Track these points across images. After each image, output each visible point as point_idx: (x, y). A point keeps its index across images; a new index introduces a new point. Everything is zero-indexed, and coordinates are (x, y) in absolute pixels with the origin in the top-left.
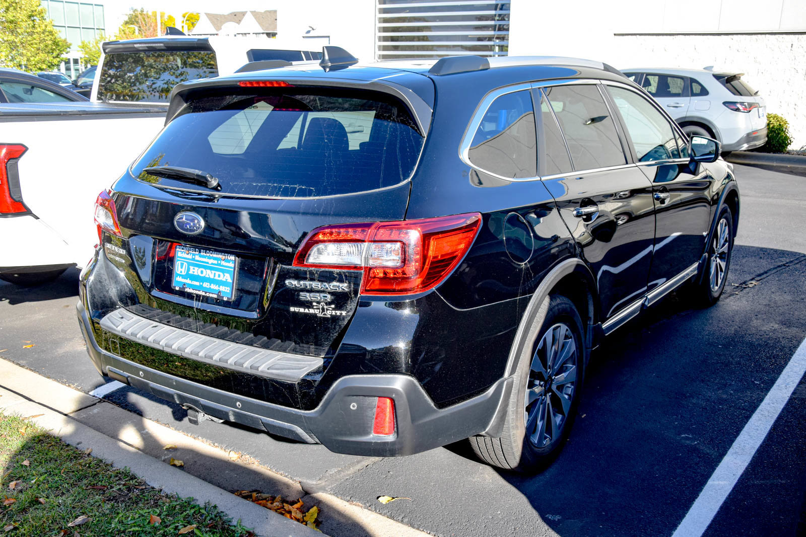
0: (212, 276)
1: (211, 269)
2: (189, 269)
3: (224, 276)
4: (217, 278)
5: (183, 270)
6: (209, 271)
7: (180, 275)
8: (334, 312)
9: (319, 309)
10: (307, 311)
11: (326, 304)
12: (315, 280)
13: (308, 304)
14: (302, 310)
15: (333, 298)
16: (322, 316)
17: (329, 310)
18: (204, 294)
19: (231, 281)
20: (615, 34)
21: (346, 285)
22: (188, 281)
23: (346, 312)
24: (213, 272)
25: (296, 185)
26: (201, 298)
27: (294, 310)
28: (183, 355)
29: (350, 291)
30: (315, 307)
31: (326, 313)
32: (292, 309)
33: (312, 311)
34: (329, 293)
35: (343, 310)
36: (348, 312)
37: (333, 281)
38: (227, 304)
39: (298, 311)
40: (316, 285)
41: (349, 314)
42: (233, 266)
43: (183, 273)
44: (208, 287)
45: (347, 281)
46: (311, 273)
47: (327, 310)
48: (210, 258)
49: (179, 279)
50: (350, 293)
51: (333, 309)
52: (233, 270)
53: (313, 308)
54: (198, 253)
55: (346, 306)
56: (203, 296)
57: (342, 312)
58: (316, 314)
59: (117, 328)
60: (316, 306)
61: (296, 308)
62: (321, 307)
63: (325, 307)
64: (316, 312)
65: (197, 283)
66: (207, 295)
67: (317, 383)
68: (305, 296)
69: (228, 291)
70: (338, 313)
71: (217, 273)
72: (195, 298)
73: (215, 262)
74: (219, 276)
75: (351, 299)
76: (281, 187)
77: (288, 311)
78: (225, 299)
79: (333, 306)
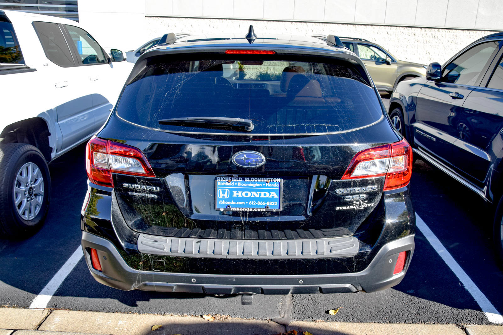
0: (258, 196)
1: (256, 191)
2: (232, 194)
3: (270, 194)
4: (262, 196)
5: (226, 195)
6: (254, 193)
7: (222, 200)
8: (366, 205)
9: (357, 205)
10: (348, 208)
11: (362, 201)
12: (356, 186)
13: (350, 203)
14: (345, 208)
15: (367, 196)
16: (358, 209)
17: (364, 204)
18: (251, 210)
19: (278, 197)
20: (146, 16)
21: (376, 186)
22: (233, 203)
23: (374, 204)
24: (258, 193)
25: (323, 124)
26: (248, 213)
27: (338, 209)
28: (249, 258)
29: (378, 190)
30: (354, 204)
31: (361, 207)
32: (338, 208)
33: (352, 207)
34: (365, 193)
35: (372, 203)
36: (375, 203)
37: (368, 185)
38: (277, 214)
39: (342, 209)
40: (357, 190)
41: (375, 204)
42: (278, 186)
43: (226, 197)
44: (254, 204)
45: (376, 184)
46: (354, 182)
47: (362, 204)
48: (254, 182)
49: (221, 202)
50: (378, 191)
51: (367, 203)
52: (278, 189)
53: (353, 205)
54: (241, 180)
55: (375, 200)
56: (250, 212)
57: (372, 204)
58: (354, 209)
59: (164, 250)
60: (356, 203)
61: (340, 208)
62: (359, 203)
63: (361, 203)
64: (355, 207)
65: (243, 203)
66: (255, 210)
67: (369, 253)
68: (348, 198)
69: (276, 205)
70: (369, 205)
71: (263, 193)
72: (241, 214)
73: (261, 185)
74: (265, 195)
75: (378, 195)
76: (313, 127)
77: (334, 210)
78: (274, 211)
79: (367, 201)
